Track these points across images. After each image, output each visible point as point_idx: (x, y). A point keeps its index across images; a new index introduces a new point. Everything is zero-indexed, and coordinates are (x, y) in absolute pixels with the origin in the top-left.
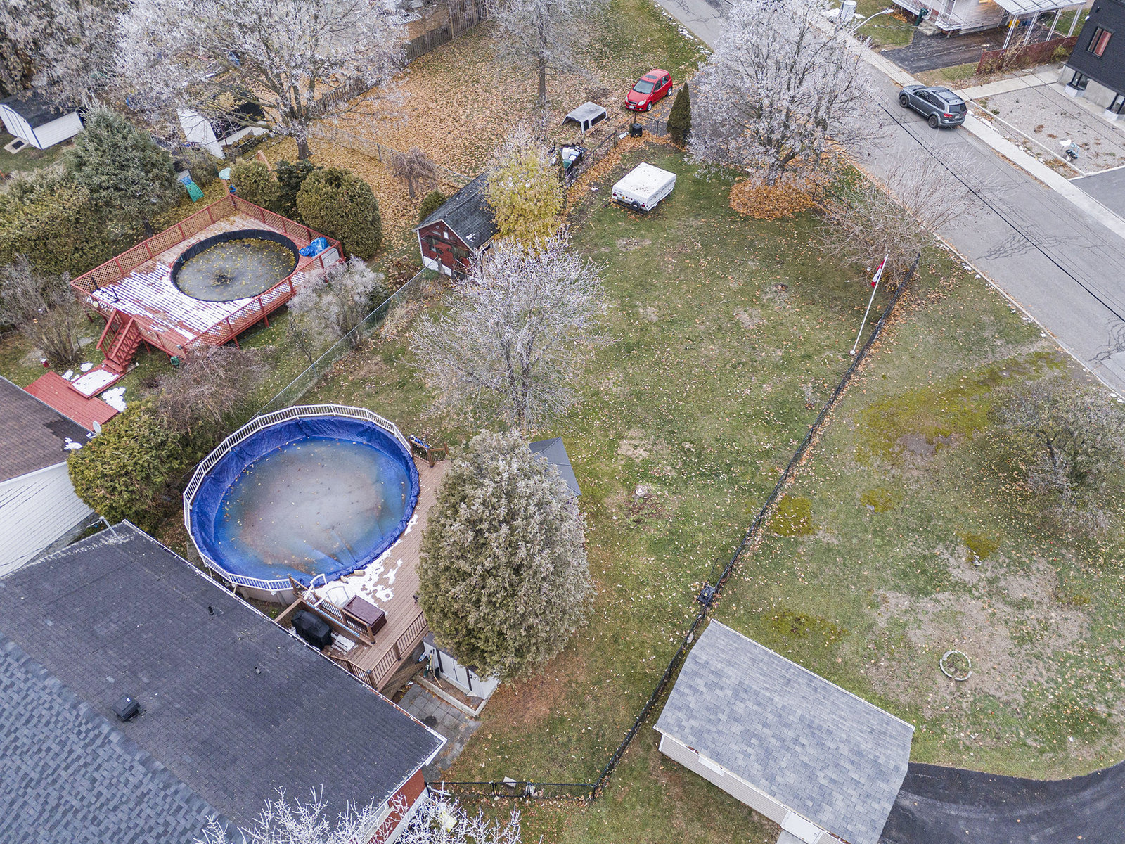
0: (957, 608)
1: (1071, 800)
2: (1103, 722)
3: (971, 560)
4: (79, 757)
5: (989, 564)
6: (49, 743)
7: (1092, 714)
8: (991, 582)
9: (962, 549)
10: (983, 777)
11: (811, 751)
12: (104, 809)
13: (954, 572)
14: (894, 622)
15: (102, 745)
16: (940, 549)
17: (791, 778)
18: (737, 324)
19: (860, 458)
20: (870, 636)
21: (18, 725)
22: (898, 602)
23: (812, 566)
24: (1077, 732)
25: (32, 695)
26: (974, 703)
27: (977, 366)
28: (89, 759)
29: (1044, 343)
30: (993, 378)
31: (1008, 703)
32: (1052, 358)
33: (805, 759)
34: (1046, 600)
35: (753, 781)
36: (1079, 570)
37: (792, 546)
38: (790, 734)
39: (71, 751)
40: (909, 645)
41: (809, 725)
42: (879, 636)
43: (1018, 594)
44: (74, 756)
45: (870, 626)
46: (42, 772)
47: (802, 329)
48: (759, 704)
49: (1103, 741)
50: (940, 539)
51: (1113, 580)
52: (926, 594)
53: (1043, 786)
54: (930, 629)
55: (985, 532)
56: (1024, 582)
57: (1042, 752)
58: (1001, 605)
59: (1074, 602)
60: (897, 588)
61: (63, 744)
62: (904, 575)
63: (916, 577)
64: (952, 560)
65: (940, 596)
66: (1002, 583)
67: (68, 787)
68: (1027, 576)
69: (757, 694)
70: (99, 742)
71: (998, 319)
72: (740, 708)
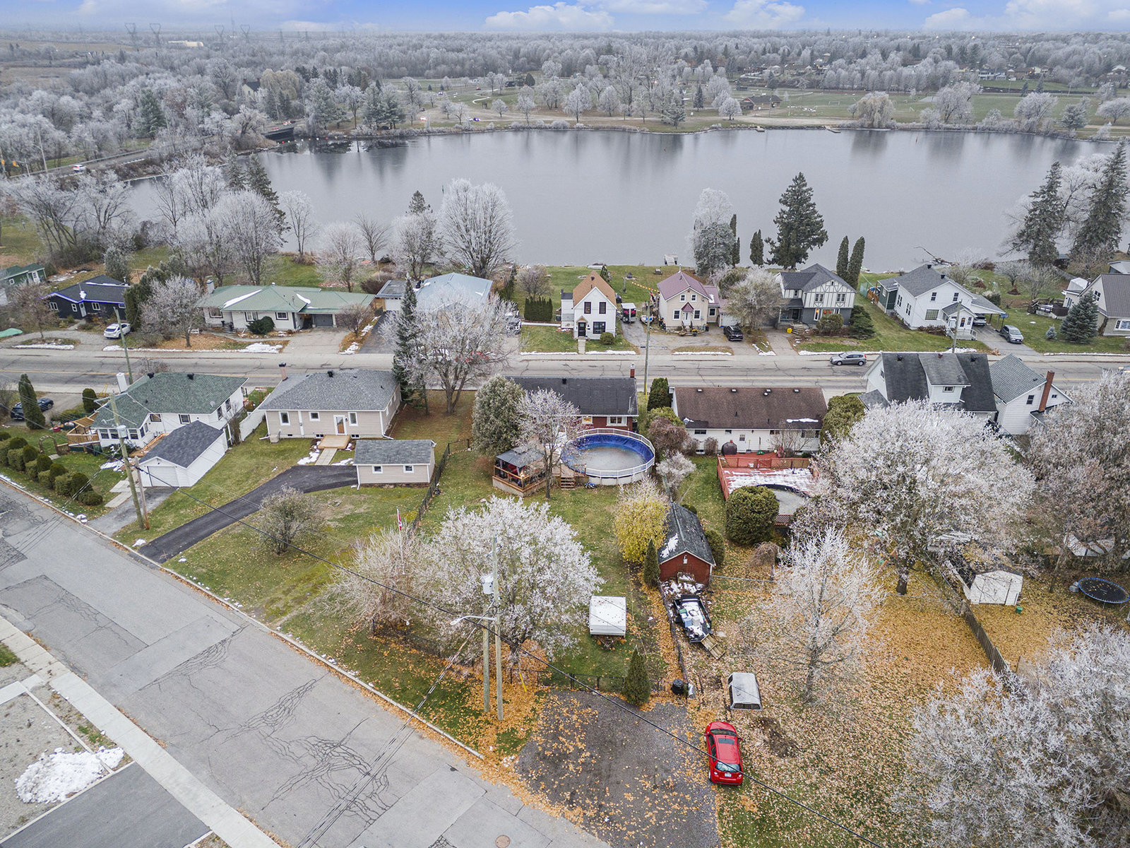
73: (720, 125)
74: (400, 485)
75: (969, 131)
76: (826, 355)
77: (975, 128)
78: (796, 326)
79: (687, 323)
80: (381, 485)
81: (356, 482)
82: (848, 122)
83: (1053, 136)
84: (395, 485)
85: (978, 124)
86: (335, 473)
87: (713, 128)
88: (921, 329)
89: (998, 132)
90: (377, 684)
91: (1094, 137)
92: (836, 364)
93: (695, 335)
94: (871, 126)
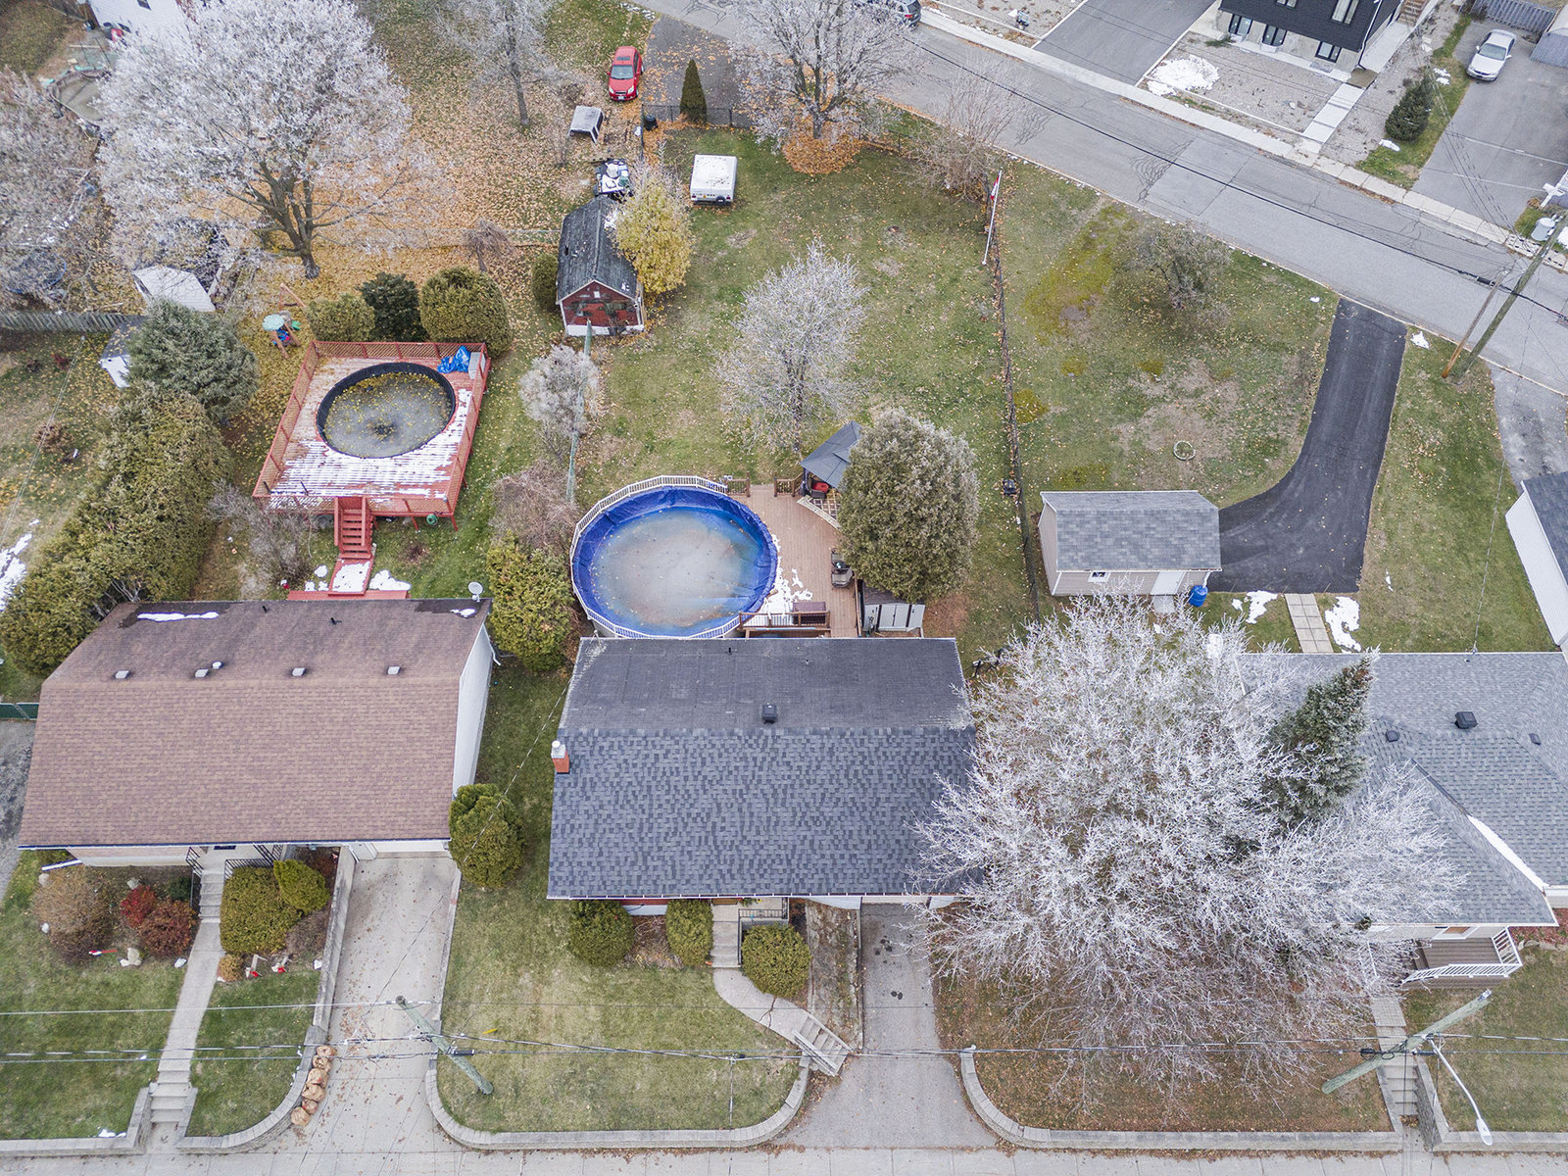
0: (1163, 415)
1: (1285, 494)
2: (1277, 441)
3: (1153, 380)
4: (764, 759)
5: (1165, 377)
6: (733, 764)
7: (1269, 440)
8: (1172, 388)
9: (1143, 375)
10: (1235, 507)
11: (1159, 529)
12: (810, 772)
13: (1148, 392)
14: (1133, 443)
15: (775, 741)
16: (1131, 382)
17: (1156, 551)
18: (883, 275)
19: (1043, 343)
20: (1125, 460)
21: (697, 769)
22: (1127, 430)
23: (1061, 434)
24: (1268, 454)
25: (691, 749)
26: (1205, 468)
27: (1073, 238)
28: (773, 754)
29: (1103, 200)
30: (1088, 244)
31: (1223, 458)
32: (1114, 210)
33: (1159, 536)
34: (1209, 383)
35: (1136, 567)
36: (1216, 355)
37: (1039, 427)
38: (1143, 526)
39: (755, 759)
40: (1152, 454)
41: (1152, 514)
42: (1130, 457)
43: (1192, 388)
44: (759, 760)
45: (1121, 454)
46: (745, 782)
47: (933, 259)
48: (1116, 519)
49: (1283, 452)
50: (1126, 375)
51: (1238, 351)
52: (1140, 415)
53: (1268, 494)
54: (1156, 437)
55: (1150, 357)
56: (1190, 378)
57: (1256, 476)
58: (1186, 400)
59: (1225, 377)
60: (1121, 421)
61: (744, 758)
62: (1119, 410)
63: (1128, 407)
64: (1142, 385)
65: (1149, 413)
66: (1179, 385)
67: (772, 777)
68: (1190, 373)
69: (1112, 513)
70: (770, 741)
71: (1062, 192)
72: (1105, 528)
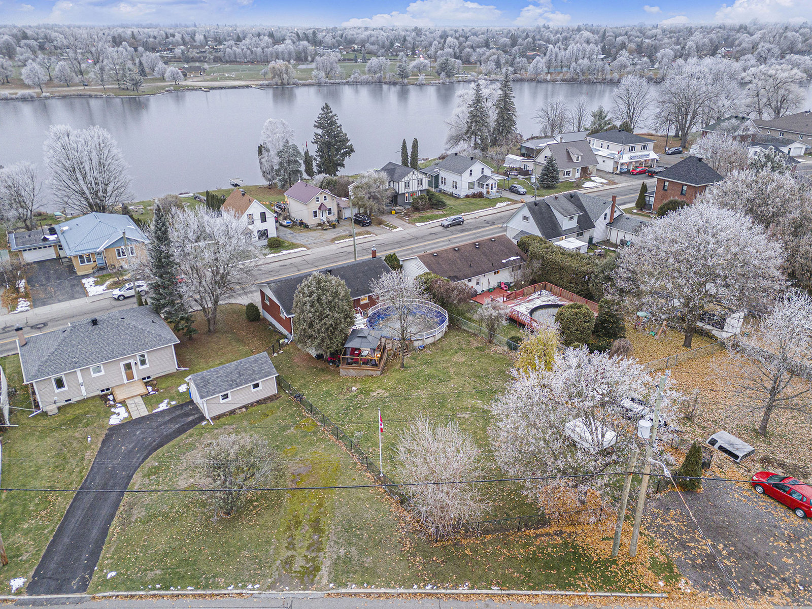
29: (325, 581)
30: (317, 529)
32: (310, 575)
73: (172, 88)
74: (252, 405)
75: (344, 84)
76: (436, 223)
77: (348, 82)
78: (397, 208)
79: (324, 219)
80: (233, 412)
81: (203, 418)
82: (266, 82)
83: (395, 84)
84: (246, 407)
85: (349, 79)
86: (167, 418)
87: (167, 91)
88: (467, 196)
89: (362, 83)
90: (500, 585)
91: (418, 83)
92: (447, 227)
93: (334, 228)
94: (283, 84)
